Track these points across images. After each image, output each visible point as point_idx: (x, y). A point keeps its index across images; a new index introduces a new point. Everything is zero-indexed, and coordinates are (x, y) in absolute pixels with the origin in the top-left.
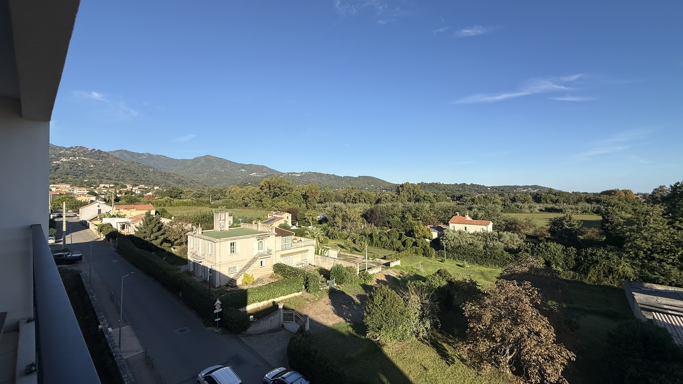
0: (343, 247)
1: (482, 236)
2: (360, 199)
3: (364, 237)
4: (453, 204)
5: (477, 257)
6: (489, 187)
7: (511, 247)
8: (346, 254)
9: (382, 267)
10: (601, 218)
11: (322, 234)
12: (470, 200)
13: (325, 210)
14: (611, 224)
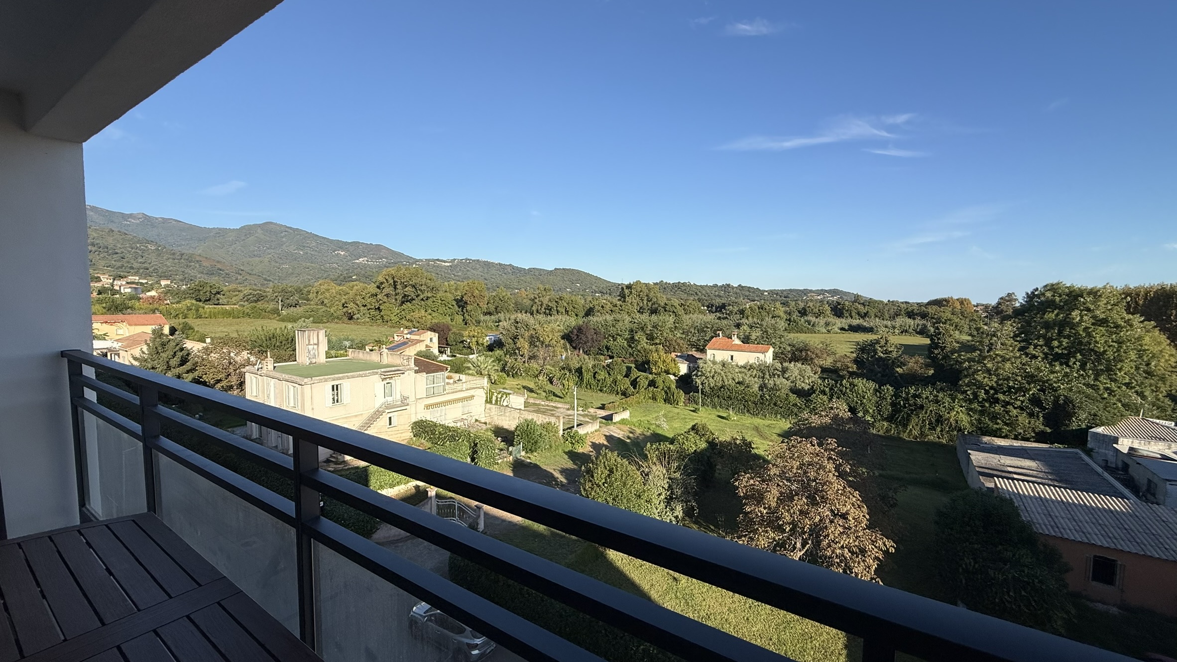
0: (531, 390)
1: (757, 370)
2: (558, 308)
3: (568, 374)
4: (710, 317)
5: (749, 403)
6: (767, 291)
7: (800, 387)
8: (538, 402)
9: (600, 422)
10: (927, 341)
11: (494, 368)
12: (738, 312)
13: (497, 326)
14: (942, 350)
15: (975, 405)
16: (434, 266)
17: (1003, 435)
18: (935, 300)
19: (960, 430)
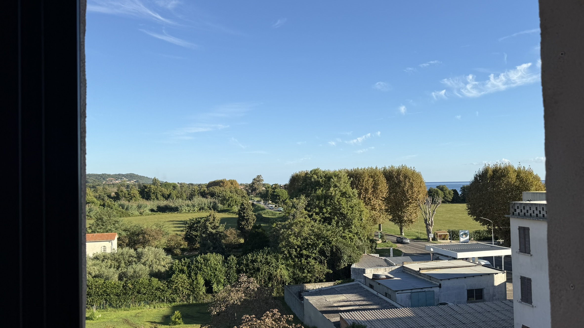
7: (158, 271)
14: (247, 222)
15: (290, 262)
19: (284, 283)
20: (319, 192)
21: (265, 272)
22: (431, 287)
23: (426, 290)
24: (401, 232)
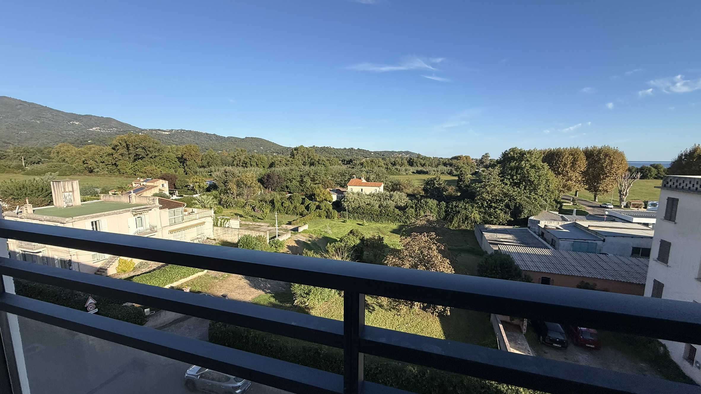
0: (241, 216)
1: (376, 197)
2: (251, 163)
3: (265, 204)
4: (344, 167)
5: (374, 215)
6: (373, 152)
7: (400, 205)
8: (248, 223)
9: (291, 233)
10: (456, 178)
11: (214, 203)
12: (359, 164)
13: (211, 175)
14: (463, 183)
15: (482, 210)
16: (156, 134)
17: (494, 223)
18: (455, 157)
19: (476, 222)
20: (513, 164)
21: (463, 214)
22: (595, 240)
23: (589, 241)
24: (595, 199)
